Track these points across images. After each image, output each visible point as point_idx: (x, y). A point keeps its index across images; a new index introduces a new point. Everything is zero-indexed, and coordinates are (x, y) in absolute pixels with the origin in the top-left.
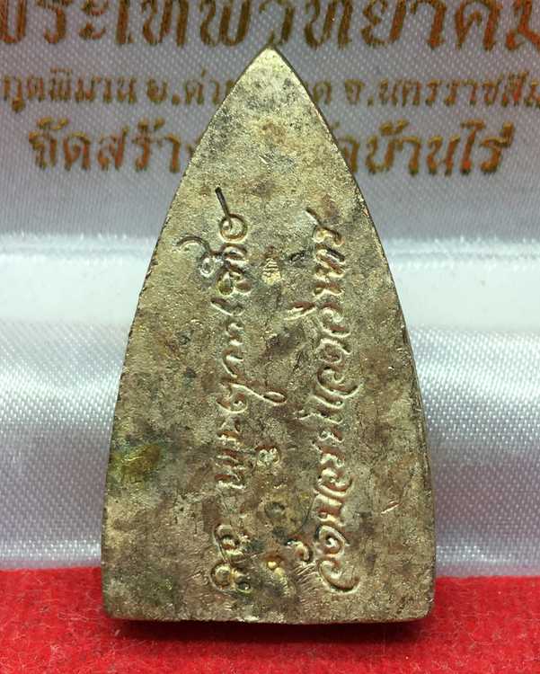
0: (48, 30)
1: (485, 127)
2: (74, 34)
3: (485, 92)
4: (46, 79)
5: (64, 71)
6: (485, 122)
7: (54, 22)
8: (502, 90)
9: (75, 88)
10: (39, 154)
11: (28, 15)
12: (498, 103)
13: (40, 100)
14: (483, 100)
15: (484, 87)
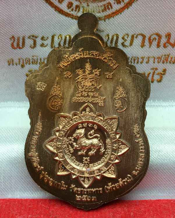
0: (31, 45)
1: (158, 69)
2: (39, 46)
3: (158, 59)
4: (31, 58)
5: (36, 56)
6: (158, 68)
7: (33, 43)
8: (162, 59)
9: (39, 61)
11: (25, 41)
12: (161, 62)
13: (29, 64)
14: (157, 62)
15: (157, 58)
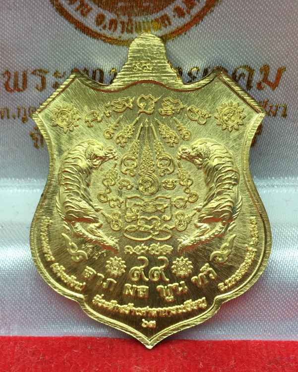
0: (37, 85)
2: (50, 87)
7: (40, 82)
10: (35, 142)
11: (28, 79)
